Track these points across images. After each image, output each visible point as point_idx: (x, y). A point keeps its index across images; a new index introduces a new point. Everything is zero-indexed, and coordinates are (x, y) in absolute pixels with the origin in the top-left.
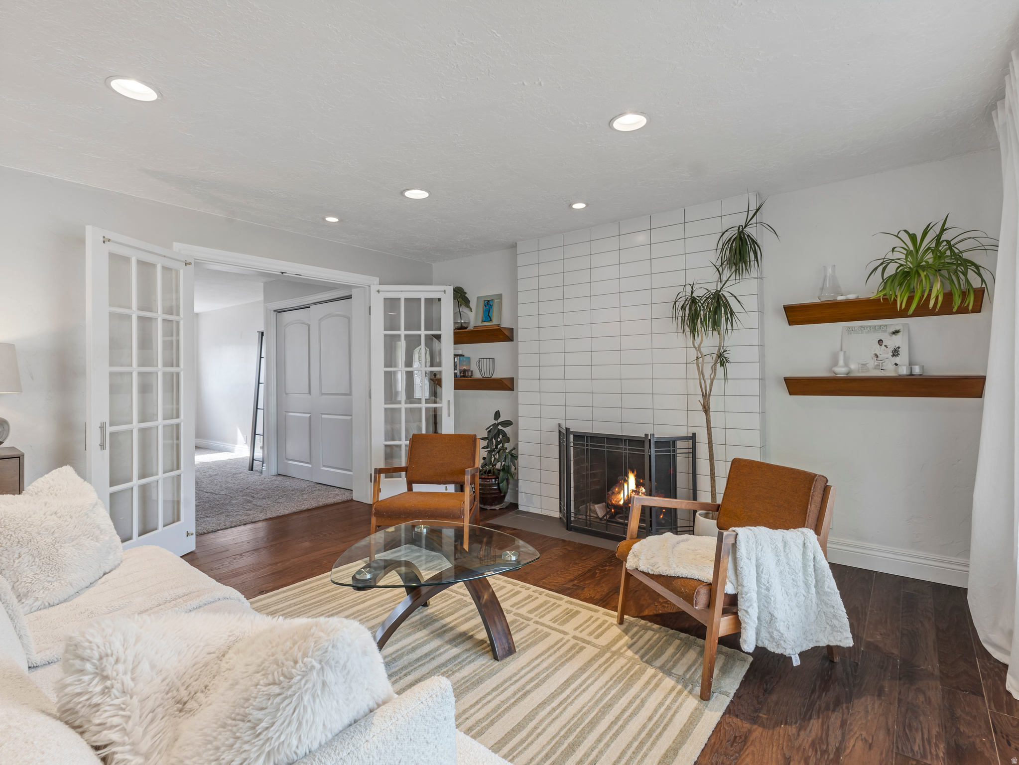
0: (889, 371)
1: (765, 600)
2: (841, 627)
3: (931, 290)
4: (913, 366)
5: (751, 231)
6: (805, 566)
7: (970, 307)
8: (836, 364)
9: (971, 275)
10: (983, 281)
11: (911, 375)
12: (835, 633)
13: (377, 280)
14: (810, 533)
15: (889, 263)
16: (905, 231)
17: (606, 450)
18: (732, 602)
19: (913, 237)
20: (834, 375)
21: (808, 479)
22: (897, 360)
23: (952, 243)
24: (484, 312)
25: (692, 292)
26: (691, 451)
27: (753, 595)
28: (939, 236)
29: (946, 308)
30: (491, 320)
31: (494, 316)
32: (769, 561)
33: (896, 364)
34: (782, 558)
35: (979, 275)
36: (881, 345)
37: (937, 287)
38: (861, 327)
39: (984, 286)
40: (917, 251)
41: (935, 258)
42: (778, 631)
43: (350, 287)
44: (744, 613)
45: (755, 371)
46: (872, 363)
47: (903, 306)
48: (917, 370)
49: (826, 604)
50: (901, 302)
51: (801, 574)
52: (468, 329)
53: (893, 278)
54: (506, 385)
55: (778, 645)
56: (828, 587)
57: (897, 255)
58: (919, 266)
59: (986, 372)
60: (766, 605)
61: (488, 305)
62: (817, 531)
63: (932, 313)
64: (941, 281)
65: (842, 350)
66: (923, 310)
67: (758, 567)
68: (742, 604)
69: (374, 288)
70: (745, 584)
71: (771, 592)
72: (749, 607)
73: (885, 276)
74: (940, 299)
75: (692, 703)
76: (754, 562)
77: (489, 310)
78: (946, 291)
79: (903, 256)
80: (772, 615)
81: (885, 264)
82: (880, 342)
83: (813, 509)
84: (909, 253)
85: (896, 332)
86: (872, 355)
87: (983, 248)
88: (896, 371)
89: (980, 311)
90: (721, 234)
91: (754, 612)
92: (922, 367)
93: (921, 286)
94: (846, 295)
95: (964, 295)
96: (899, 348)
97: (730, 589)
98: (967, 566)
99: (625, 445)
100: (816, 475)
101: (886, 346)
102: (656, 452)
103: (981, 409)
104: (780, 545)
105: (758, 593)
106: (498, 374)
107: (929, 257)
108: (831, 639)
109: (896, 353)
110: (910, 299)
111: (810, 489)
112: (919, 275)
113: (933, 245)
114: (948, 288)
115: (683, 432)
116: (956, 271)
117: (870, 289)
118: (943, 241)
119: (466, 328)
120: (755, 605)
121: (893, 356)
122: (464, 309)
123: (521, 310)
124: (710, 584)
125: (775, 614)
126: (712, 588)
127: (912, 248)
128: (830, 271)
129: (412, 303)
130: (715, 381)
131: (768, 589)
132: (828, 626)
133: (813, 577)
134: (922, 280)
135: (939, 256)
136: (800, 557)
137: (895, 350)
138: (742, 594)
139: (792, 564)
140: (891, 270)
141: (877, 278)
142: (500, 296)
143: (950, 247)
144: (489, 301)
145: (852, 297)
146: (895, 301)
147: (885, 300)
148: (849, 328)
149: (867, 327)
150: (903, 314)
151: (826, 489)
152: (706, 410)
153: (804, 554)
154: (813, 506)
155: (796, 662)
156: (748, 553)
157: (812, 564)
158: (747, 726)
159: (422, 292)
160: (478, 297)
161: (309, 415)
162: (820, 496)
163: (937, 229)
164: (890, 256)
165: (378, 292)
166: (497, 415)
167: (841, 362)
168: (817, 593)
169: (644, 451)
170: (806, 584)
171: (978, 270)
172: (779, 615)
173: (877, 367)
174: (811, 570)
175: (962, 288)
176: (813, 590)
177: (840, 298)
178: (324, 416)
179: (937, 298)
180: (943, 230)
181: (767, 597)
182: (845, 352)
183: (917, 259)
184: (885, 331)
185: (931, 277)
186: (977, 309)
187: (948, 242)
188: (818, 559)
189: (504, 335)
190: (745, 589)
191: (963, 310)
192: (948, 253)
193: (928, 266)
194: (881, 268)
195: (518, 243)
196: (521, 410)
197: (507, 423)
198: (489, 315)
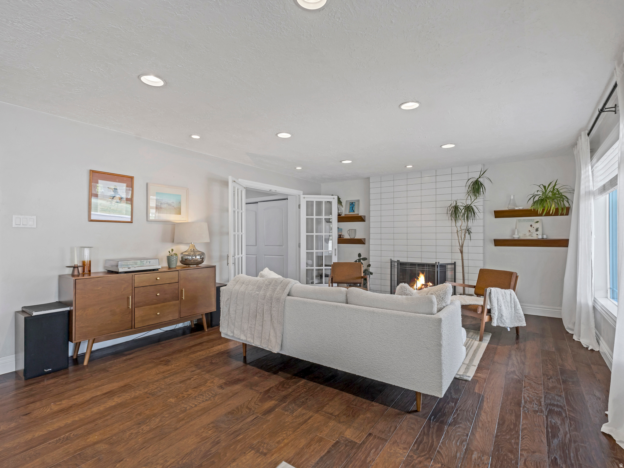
0: (535, 237)
1: (500, 310)
2: (522, 320)
3: (551, 207)
4: (543, 235)
5: (481, 180)
6: (511, 301)
7: (565, 214)
8: (514, 234)
9: (565, 202)
10: (569, 205)
11: (543, 238)
12: (520, 322)
13: (302, 192)
14: (512, 291)
15: (536, 196)
16: (542, 185)
17: (417, 269)
18: (489, 311)
19: (545, 187)
20: (513, 238)
21: (511, 274)
22: (537, 233)
23: (559, 189)
24: (350, 208)
25: (456, 204)
26: (454, 269)
27: (496, 308)
28: (554, 187)
29: (556, 214)
30: (354, 212)
31: (356, 210)
32: (501, 298)
33: (537, 234)
34: (505, 297)
35: (568, 202)
36: (531, 227)
37: (553, 206)
38: (524, 220)
39: (569, 206)
40: (546, 191)
41: (552, 195)
42: (504, 320)
43: (287, 195)
44: (493, 314)
45: (481, 236)
46: (528, 234)
47: (541, 213)
48: (545, 237)
49: (517, 313)
50: (540, 211)
51: (510, 303)
52: (341, 216)
53: (537, 201)
54: (361, 242)
55: (504, 324)
56: (518, 308)
57: (539, 193)
58: (546, 197)
59: (569, 238)
60: (500, 312)
61: (352, 205)
62: (514, 290)
63: (551, 215)
64: (555, 204)
65: (516, 228)
66: (548, 214)
67: (497, 300)
68: (492, 311)
69: (302, 196)
70: (494, 305)
71: (502, 307)
72: (495, 312)
73: (534, 201)
74: (554, 211)
75: (477, 343)
76: (496, 298)
77: (353, 207)
78: (556, 208)
79: (542, 194)
80: (502, 315)
81: (534, 196)
82: (531, 226)
83: (512, 283)
84: (543, 193)
85: (537, 222)
86: (528, 231)
87: (569, 192)
88: (537, 237)
89: (568, 215)
90: (468, 180)
91: (496, 314)
92: (547, 236)
93: (547, 205)
94: (518, 207)
95: (562, 209)
96: (538, 228)
97: (488, 307)
98: (561, 310)
99: (426, 267)
100: (513, 272)
101: (533, 227)
102: (440, 269)
103: (567, 252)
104: (504, 294)
105: (498, 308)
106: (357, 237)
107: (550, 194)
108: (519, 324)
109: (537, 230)
110: (543, 210)
111: (512, 277)
112: (547, 201)
113: (552, 190)
114: (557, 206)
115: (449, 261)
116: (560, 200)
117: (528, 206)
118: (555, 189)
119: (341, 215)
120: (497, 311)
121: (536, 231)
122: (340, 207)
123: (372, 208)
124: (482, 306)
125: (503, 314)
126: (483, 307)
127: (544, 191)
128: (512, 198)
129: (319, 203)
130: (465, 240)
131: (501, 307)
132: (518, 320)
133: (513, 304)
134: (548, 203)
135: (554, 194)
136: (510, 298)
137: (537, 229)
138: (492, 308)
139: (507, 300)
140: (537, 198)
141: (531, 202)
142: (358, 201)
143: (558, 191)
144: (352, 203)
145: (521, 208)
146: (538, 210)
147: (534, 210)
148: (519, 220)
149: (526, 220)
150: (541, 215)
151: (517, 277)
152: (462, 252)
153: (511, 297)
154: (513, 282)
155: (509, 330)
156: (495, 295)
157: (513, 300)
158: (496, 346)
159: (324, 199)
160: (346, 201)
161: (255, 256)
162: (515, 279)
163: (553, 184)
164: (536, 193)
165: (304, 198)
166: (360, 255)
167: (516, 233)
168: (514, 310)
169: (435, 269)
170: (511, 307)
171: (568, 200)
172: (504, 315)
173: (530, 235)
174: (513, 302)
175: (562, 206)
176: (513, 309)
177: (516, 208)
178: (266, 256)
179: (553, 210)
180: (555, 185)
181: (500, 309)
182: (518, 229)
183: (546, 194)
184: (533, 221)
185: (551, 202)
186: (567, 214)
187: (557, 189)
188: (515, 299)
189: (361, 219)
190: (494, 307)
191: (562, 215)
192: (557, 193)
193: (550, 198)
194: (533, 198)
195: (370, 177)
196: (371, 253)
197: (365, 259)
198: (352, 209)
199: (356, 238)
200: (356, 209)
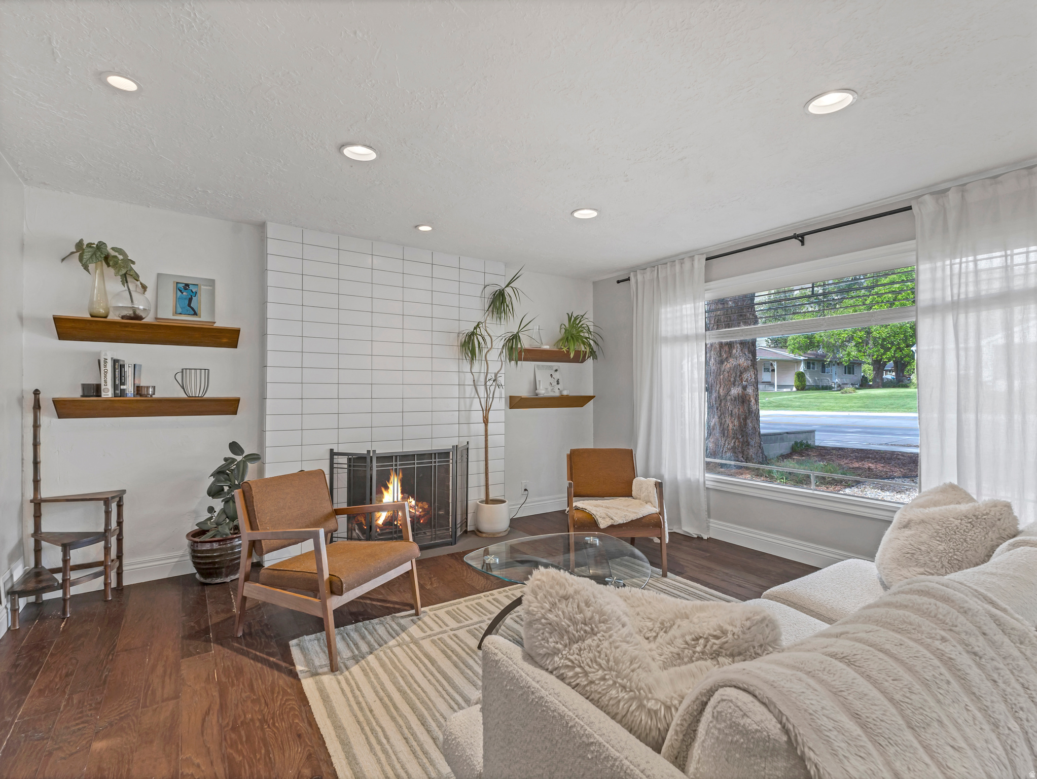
0: (557, 393)
8: (538, 388)
22: (559, 386)
24: (179, 299)
30: (195, 314)
33: (559, 389)
36: (552, 377)
46: (550, 388)
52: (145, 319)
54: (229, 406)
61: (187, 291)
77: (191, 299)
82: (551, 375)
85: (557, 371)
86: (549, 383)
94: (545, 345)
96: (559, 379)
101: (554, 378)
109: (558, 382)
121: (557, 384)
142: (212, 283)
144: (187, 285)
149: (545, 366)
152: (486, 421)
160: (159, 275)
166: (235, 447)
173: (552, 389)
177: (543, 347)
184: (552, 369)
189: (222, 339)
195: (269, 223)
196: (270, 438)
197: (254, 458)
198: (189, 305)
199: (209, 395)
200: (202, 302)
